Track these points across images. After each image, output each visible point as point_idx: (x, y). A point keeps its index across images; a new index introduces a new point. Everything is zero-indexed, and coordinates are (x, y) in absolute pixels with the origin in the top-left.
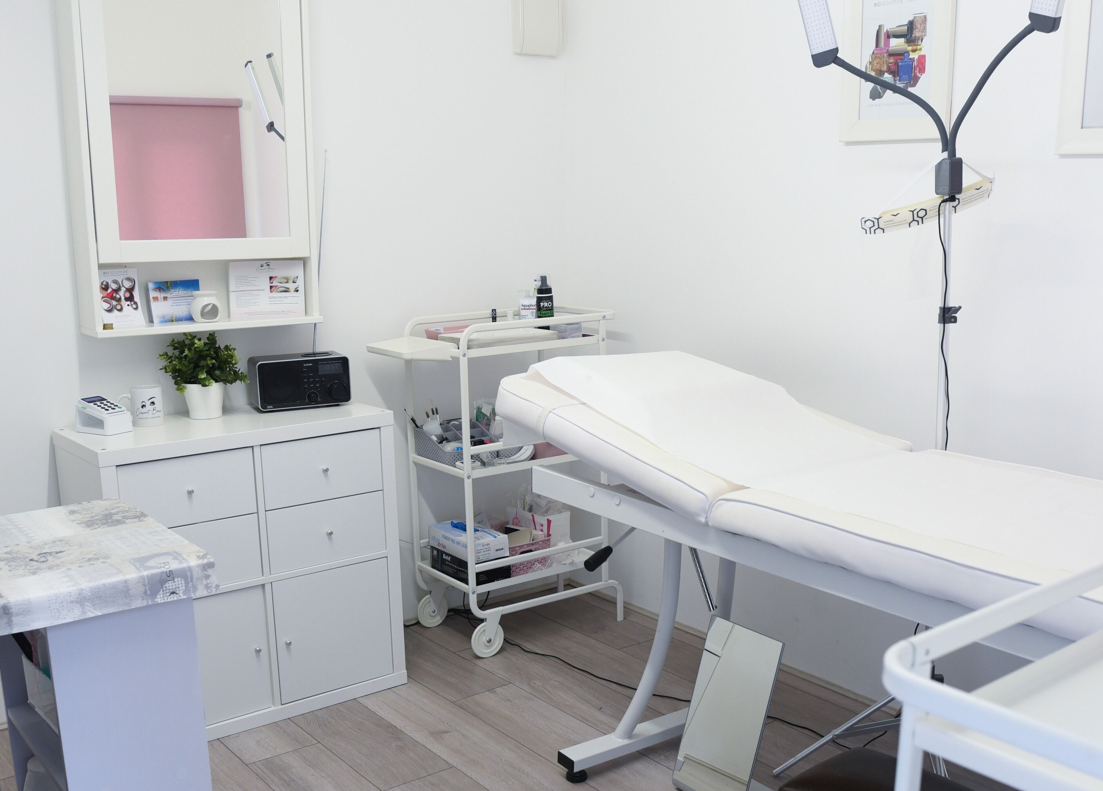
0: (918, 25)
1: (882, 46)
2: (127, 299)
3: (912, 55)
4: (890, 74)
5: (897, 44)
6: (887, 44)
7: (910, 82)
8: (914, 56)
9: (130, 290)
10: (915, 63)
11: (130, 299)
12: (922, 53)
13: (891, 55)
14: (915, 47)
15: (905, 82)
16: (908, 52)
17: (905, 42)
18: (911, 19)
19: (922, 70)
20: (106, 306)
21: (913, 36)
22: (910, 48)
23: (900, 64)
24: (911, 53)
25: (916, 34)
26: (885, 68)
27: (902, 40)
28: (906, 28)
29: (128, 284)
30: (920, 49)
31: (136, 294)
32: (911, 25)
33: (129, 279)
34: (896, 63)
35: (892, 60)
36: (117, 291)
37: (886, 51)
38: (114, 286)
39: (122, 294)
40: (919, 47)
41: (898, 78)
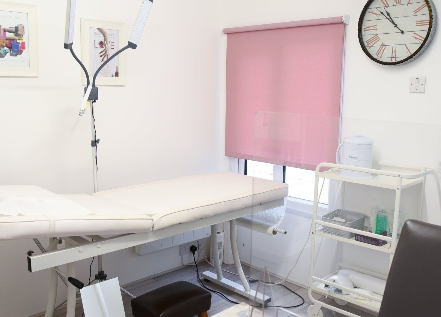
0: (20, 29)
1: (2, 35)
3: (18, 41)
4: (8, 47)
5: (9, 35)
6: (5, 34)
7: (18, 52)
8: (20, 42)
10: (20, 45)
12: (23, 41)
13: (7, 39)
14: (19, 38)
15: (16, 52)
16: (16, 40)
17: (14, 35)
18: (17, 26)
19: (24, 48)
21: (18, 33)
22: (17, 38)
23: (12, 44)
24: (17, 40)
25: (19, 32)
26: (4, 45)
27: (13, 34)
28: (14, 29)
30: (22, 39)
32: (16, 28)
34: (10, 43)
35: (8, 42)
37: (4, 37)
40: (21, 38)
41: (12, 50)
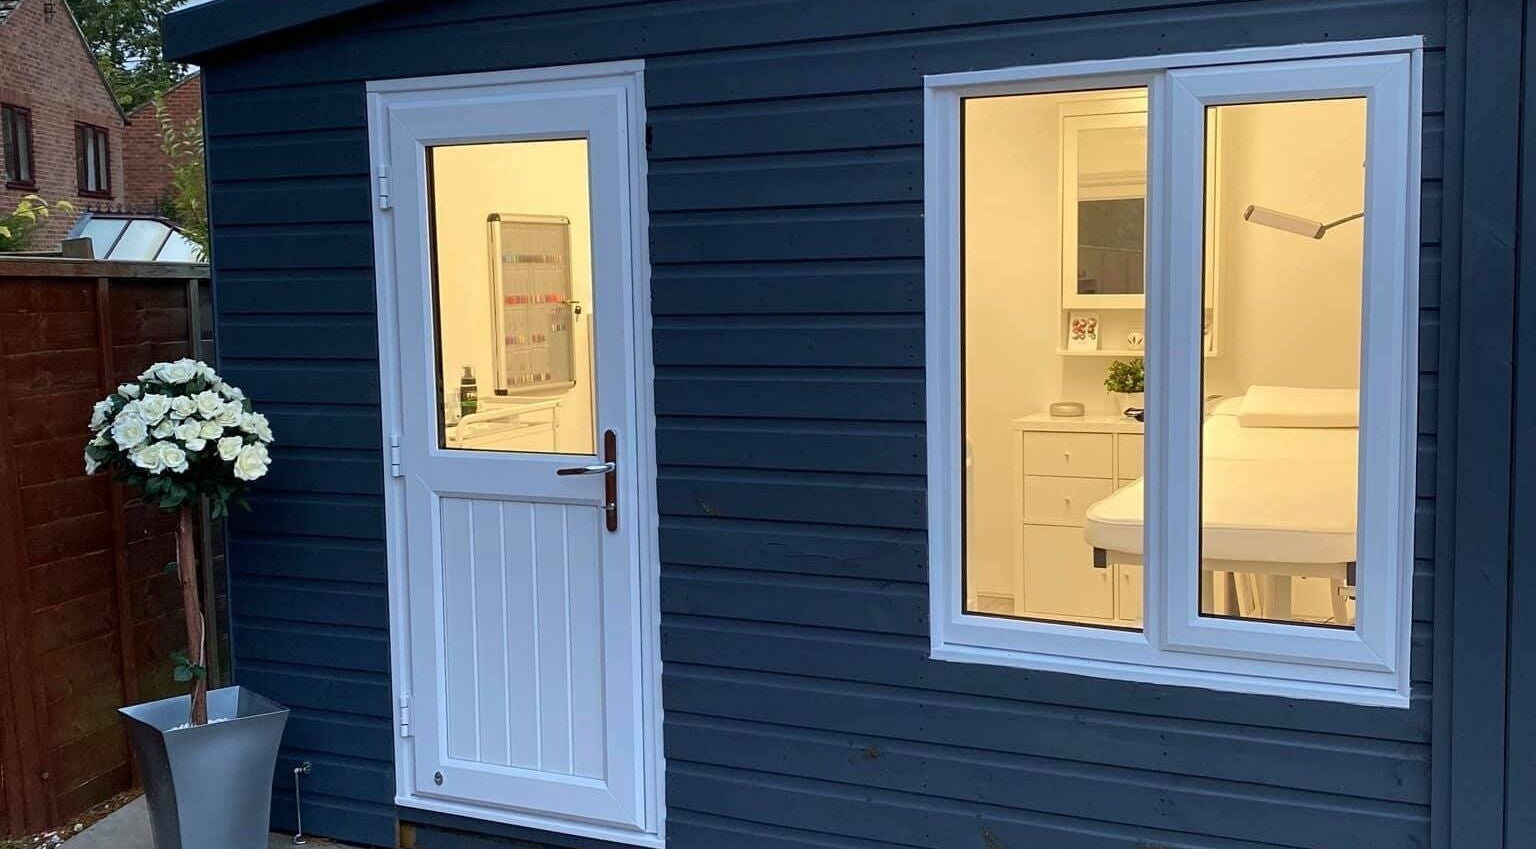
2: (1089, 332)
9: (1093, 326)
11: (1092, 332)
20: (1075, 335)
29: (1091, 322)
31: (1096, 329)
33: (1092, 319)
36: (1084, 326)
38: (1082, 323)
39: (1086, 329)
